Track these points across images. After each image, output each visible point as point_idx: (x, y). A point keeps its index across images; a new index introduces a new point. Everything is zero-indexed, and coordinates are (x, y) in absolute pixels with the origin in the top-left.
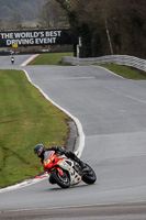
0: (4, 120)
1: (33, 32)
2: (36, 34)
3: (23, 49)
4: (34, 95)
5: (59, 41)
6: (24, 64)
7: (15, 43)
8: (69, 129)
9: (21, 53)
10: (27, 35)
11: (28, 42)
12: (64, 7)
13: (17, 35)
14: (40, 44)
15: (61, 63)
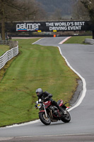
0: (38, 78)
1: (66, 22)
2: (69, 24)
3: (61, 33)
4: (60, 63)
5: (83, 28)
6: (61, 43)
7: (55, 29)
8: (77, 85)
9: (60, 36)
10: (63, 24)
11: (63, 28)
12: (86, 7)
13: (56, 24)
14: (71, 30)
15: (84, 43)
